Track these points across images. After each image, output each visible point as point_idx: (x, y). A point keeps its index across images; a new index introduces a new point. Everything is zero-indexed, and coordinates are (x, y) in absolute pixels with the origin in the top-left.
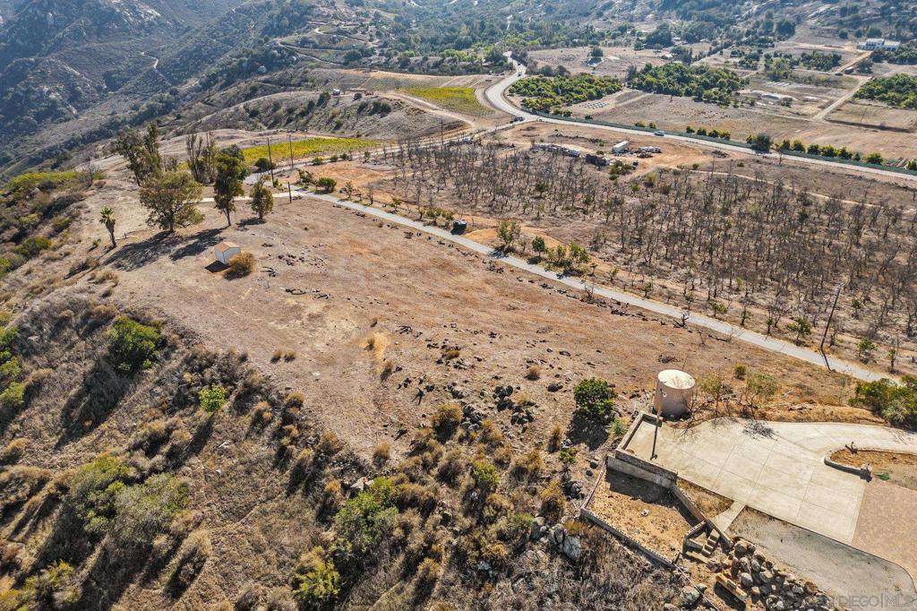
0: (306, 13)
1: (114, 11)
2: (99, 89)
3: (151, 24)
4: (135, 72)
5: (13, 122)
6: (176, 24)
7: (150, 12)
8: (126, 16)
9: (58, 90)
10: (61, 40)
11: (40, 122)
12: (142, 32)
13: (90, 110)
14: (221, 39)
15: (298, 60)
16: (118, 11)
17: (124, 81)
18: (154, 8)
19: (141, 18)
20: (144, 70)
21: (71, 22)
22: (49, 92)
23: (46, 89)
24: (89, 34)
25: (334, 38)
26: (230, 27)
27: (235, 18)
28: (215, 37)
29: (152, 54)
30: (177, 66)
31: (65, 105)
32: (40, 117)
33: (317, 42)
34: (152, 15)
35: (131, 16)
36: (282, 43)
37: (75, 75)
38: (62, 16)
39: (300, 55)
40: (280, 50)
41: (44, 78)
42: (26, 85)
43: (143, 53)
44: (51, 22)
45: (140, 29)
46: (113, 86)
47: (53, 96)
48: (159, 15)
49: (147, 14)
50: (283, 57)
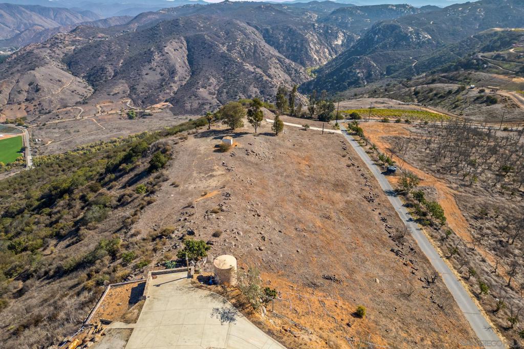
0: (514, 39)
1: (407, 35)
2: (382, 74)
3: (424, 42)
4: (403, 66)
5: (339, 85)
6: (438, 43)
7: (426, 36)
8: (412, 38)
9: (363, 72)
10: (376, 48)
11: (349, 86)
12: (418, 46)
13: (372, 84)
14: (456, 52)
15: (487, 67)
16: (409, 35)
17: (395, 71)
18: (429, 34)
19: (419, 39)
20: (407, 66)
21: (384, 40)
22: (358, 73)
23: (358, 71)
24: (390, 46)
25: (520, 55)
26: (465, 45)
27: (471, 41)
28: (453, 51)
29: (415, 58)
30: (425, 65)
31: (362, 80)
32: (350, 84)
33: (506, 57)
34: (426, 37)
35: (415, 38)
36: (482, 56)
37: (373, 66)
38: (382, 37)
39: (490, 64)
40: (478, 60)
41: (359, 67)
42: (351, 68)
43: (411, 58)
44: (376, 39)
45: (417, 45)
46: (388, 73)
47: (359, 75)
48: (430, 38)
49: (424, 37)
50: (478, 64)
